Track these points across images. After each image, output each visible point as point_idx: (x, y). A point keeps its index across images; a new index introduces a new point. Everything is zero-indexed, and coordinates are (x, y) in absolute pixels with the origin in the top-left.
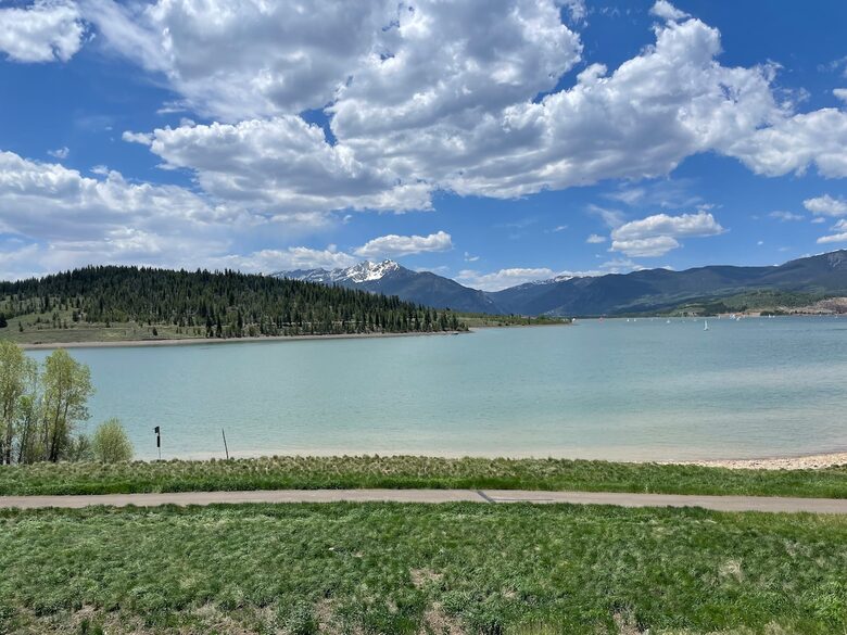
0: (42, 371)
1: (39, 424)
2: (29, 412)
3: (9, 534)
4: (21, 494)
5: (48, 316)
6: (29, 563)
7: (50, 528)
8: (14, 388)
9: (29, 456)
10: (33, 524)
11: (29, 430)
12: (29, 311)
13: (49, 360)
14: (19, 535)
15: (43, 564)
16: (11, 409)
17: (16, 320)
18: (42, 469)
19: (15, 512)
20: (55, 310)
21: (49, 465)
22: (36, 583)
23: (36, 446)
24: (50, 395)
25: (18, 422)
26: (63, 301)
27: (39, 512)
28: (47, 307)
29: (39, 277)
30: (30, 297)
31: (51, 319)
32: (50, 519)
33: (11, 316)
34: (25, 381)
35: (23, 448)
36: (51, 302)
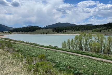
0: (107, 39)
1: (106, 48)
2: (105, 46)
3: (101, 65)
4: (103, 59)
5: (107, 30)
6: (105, 70)
7: (108, 65)
8: (102, 42)
9: (104, 53)
10: (105, 64)
11: (105, 48)
12: (104, 29)
13: (108, 37)
14: (103, 65)
15: (107, 71)
16: (102, 45)
17: (102, 31)
18: (107, 55)
19: (103, 61)
20: (109, 29)
21: (108, 55)
22: (106, 74)
23: (106, 51)
24: (108, 43)
25: (103, 47)
26: (110, 28)
27: (106, 62)
28: (107, 29)
29: (106, 24)
30: (105, 27)
31: (108, 31)
32: (108, 64)
33: (102, 30)
34: (104, 40)
35: (104, 51)
36: (108, 28)
